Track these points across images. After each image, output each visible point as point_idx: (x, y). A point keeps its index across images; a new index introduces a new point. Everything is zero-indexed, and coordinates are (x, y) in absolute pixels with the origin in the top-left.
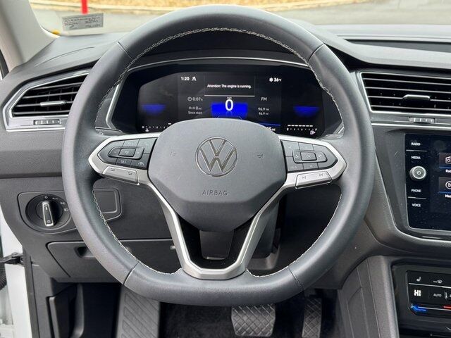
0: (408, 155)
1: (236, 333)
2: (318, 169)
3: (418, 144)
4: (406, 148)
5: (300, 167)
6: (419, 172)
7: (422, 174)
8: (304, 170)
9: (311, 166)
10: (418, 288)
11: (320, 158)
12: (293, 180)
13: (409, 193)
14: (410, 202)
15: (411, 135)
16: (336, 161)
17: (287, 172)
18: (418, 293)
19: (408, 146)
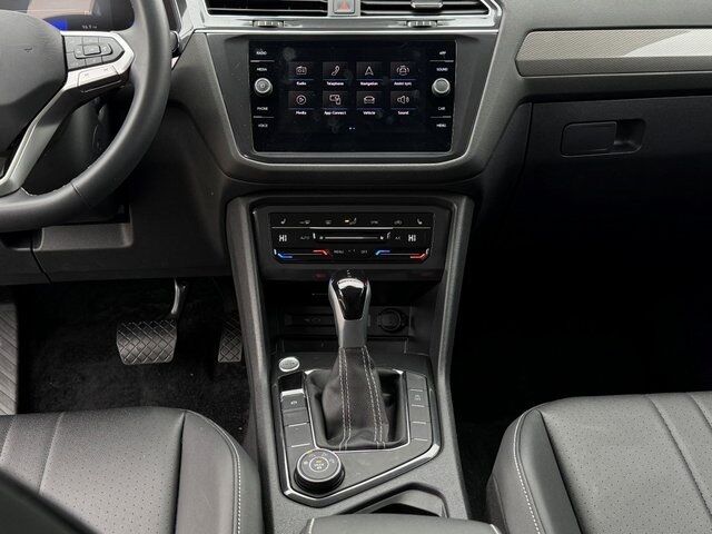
0: (253, 67)
1: (124, 361)
2: (103, 63)
3: (264, 53)
4: (250, 59)
5: (82, 63)
6: (263, 85)
7: (266, 87)
8: (87, 67)
9: (94, 61)
10: (282, 232)
11: (105, 50)
12: (74, 80)
13: (255, 112)
14: (256, 122)
15: (254, 42)
16: (123, 53)
17: (67, 71)
18: (283, 238)
19: (252, 55)
